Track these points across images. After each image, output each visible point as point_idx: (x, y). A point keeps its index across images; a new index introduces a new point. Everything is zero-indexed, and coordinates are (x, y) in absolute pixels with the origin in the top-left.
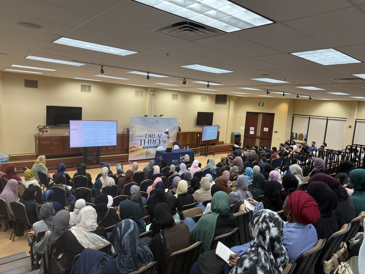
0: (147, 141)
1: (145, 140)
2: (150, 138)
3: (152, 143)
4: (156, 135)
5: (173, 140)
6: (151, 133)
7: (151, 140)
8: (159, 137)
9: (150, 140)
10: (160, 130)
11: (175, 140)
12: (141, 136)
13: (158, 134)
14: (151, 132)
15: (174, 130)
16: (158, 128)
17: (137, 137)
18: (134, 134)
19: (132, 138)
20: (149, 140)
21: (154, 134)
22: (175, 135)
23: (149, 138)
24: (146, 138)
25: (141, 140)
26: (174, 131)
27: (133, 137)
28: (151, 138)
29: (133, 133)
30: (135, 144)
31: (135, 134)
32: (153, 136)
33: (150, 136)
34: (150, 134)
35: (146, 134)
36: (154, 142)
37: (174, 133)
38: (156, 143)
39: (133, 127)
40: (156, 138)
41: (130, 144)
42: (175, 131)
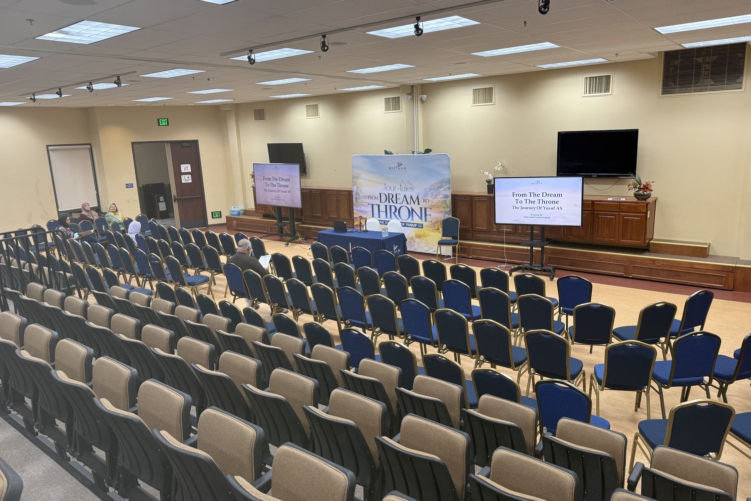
0: (382, 208)
1: (379, 205)
2: (389, 202)
3: (392, 214)
4: (400, 197)
5: (441, 212)
6: (390, 192)
7: (390, 206)
8: (408, 203)
9: (388, 207)
10: (408, 186)
11: (446, 213)
12: (371, 197)
13: (405, 196)
14: (390, 188)
15: (441, 187)
16: (403, 181)
17: (365, 197)
18: (359, 192)
19: (356, 198)
20: (386, 206)
21: (396, 195)
22: (445, 201)
23: (387, 203)
24: (381, 202)
25: (372, 205)
26: (442, 189)
27: (358, 198)
28: (391, 204)
29: (358, 189)
30: (362, 212)
31: (361, 191)
32: (394, 199)
33: (388, 198)
34: (389, 194)
35: (380, 194)
36: (397, 213)
37: (441, 196)
38: (401, 216)
39: (358, 178)
40: (401, 205)
41: (354, 211)
42: (444, 190)
